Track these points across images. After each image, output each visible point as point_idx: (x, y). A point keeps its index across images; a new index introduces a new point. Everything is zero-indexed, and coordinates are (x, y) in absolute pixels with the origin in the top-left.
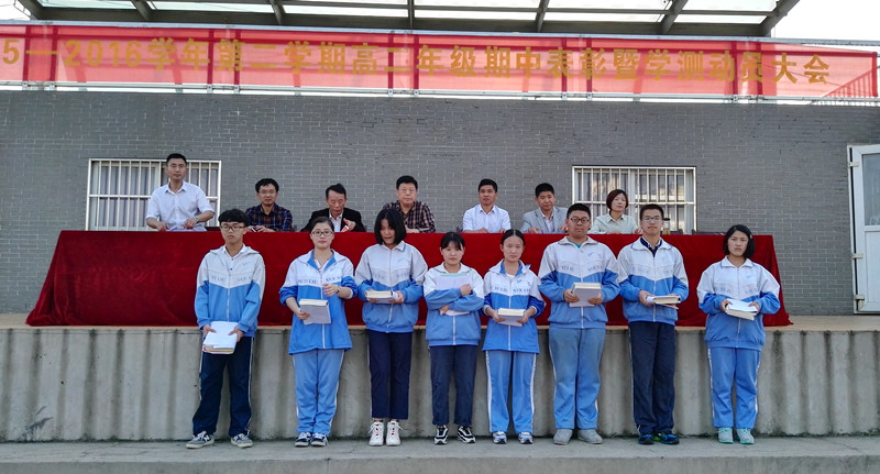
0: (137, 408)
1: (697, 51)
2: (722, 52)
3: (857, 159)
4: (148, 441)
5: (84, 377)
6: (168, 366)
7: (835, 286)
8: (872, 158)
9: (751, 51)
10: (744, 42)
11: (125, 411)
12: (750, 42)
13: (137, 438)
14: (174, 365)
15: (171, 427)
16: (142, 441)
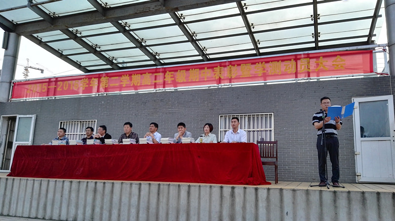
0: (15, 205)
1: (278, 61)
2: (290, 60)
3: (356, 105)
4: (17, 217)
5: (3, 194)
6: (24, 191)
7: (345, 168)
8: (363, 104)
9: (304, 58)
10: (301, 54)
11: (12, 206)
12: (304, 54)
13: (14, 215)
14: (26, 191)
15: (23, 213)
16: (15, 216)
